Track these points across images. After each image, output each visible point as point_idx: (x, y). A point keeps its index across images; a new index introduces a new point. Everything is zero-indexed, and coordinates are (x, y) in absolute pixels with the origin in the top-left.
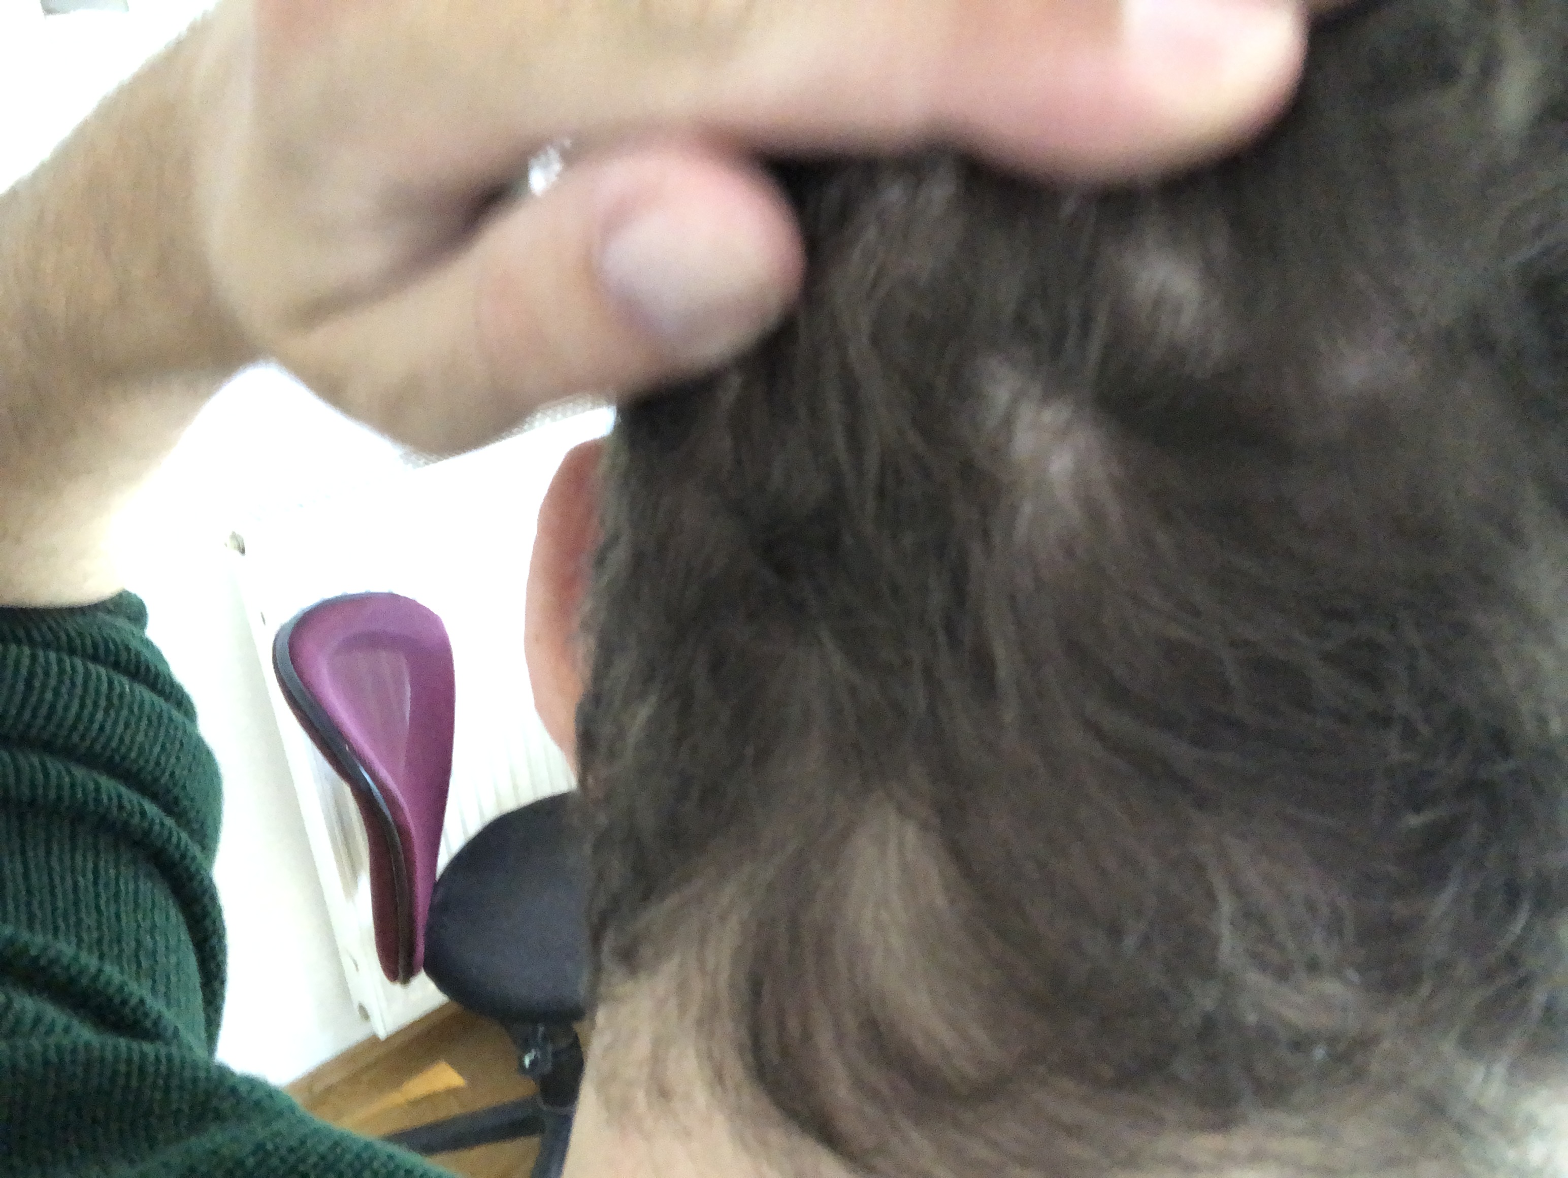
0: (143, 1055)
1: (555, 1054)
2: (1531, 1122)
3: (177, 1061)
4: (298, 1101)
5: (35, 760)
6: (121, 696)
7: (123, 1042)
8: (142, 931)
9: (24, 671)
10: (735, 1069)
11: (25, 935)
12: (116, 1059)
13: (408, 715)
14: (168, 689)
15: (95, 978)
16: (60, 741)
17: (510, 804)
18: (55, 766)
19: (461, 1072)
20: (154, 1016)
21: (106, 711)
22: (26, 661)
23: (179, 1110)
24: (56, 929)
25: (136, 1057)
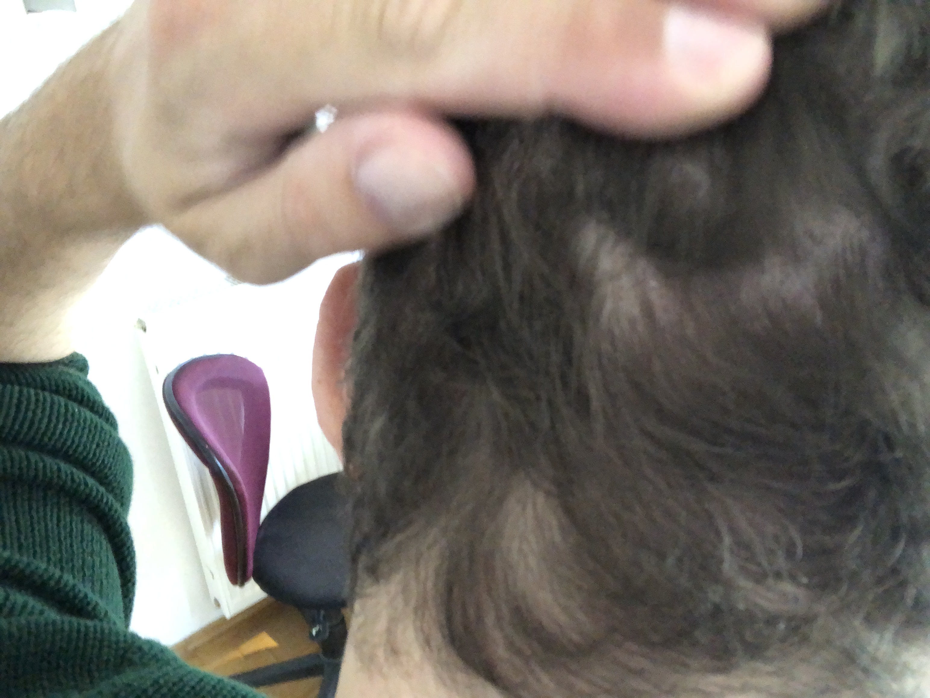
0: (87, 627)
1: (331, 628)
2: (906, 667)
3: (107, 631)
4: (178, 655)
5: (23, 453)
6: (73, 415)
7: (74, 620)
8: (86, 554)
9: (15, 401)
10: (437, 638)
11: (17, 557)
12: (71, 631)
13: (243, 427)
14: (100, 411)
15: (59, 581)
16: (36, 442)
17: (304, 480)
18: (34, 457)
19: (275, 638)
20: (94, 603)
21: (64, 424)
22: (16, 395)
23: (108, 660)
24: (35, 553)
25: (83, 629)
